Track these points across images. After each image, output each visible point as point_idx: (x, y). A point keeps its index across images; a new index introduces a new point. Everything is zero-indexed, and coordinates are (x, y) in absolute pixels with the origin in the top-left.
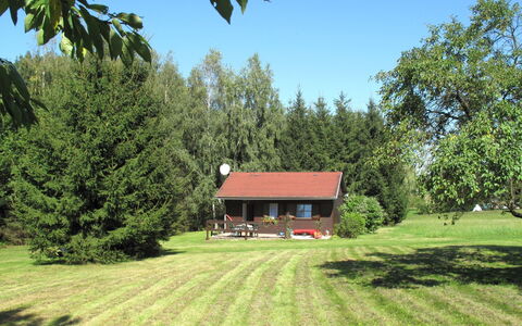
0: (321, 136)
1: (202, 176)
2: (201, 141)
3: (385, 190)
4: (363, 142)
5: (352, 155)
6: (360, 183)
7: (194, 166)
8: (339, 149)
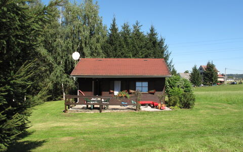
0: (127, 44)
1: (56, 65)
2: (55, 43)
7: (50, 59)
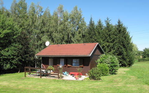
0: (99, 33)
3: (125, 53)
4: (116, 35)
5: (112, 40)
6: (114, 51)
8: (106, 38)
